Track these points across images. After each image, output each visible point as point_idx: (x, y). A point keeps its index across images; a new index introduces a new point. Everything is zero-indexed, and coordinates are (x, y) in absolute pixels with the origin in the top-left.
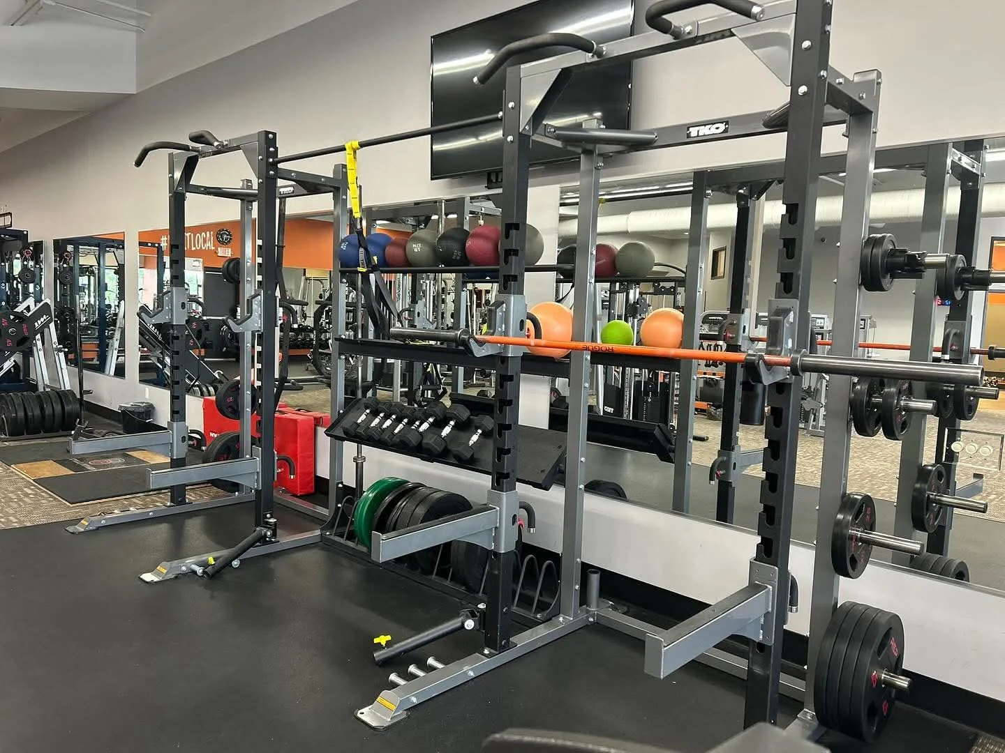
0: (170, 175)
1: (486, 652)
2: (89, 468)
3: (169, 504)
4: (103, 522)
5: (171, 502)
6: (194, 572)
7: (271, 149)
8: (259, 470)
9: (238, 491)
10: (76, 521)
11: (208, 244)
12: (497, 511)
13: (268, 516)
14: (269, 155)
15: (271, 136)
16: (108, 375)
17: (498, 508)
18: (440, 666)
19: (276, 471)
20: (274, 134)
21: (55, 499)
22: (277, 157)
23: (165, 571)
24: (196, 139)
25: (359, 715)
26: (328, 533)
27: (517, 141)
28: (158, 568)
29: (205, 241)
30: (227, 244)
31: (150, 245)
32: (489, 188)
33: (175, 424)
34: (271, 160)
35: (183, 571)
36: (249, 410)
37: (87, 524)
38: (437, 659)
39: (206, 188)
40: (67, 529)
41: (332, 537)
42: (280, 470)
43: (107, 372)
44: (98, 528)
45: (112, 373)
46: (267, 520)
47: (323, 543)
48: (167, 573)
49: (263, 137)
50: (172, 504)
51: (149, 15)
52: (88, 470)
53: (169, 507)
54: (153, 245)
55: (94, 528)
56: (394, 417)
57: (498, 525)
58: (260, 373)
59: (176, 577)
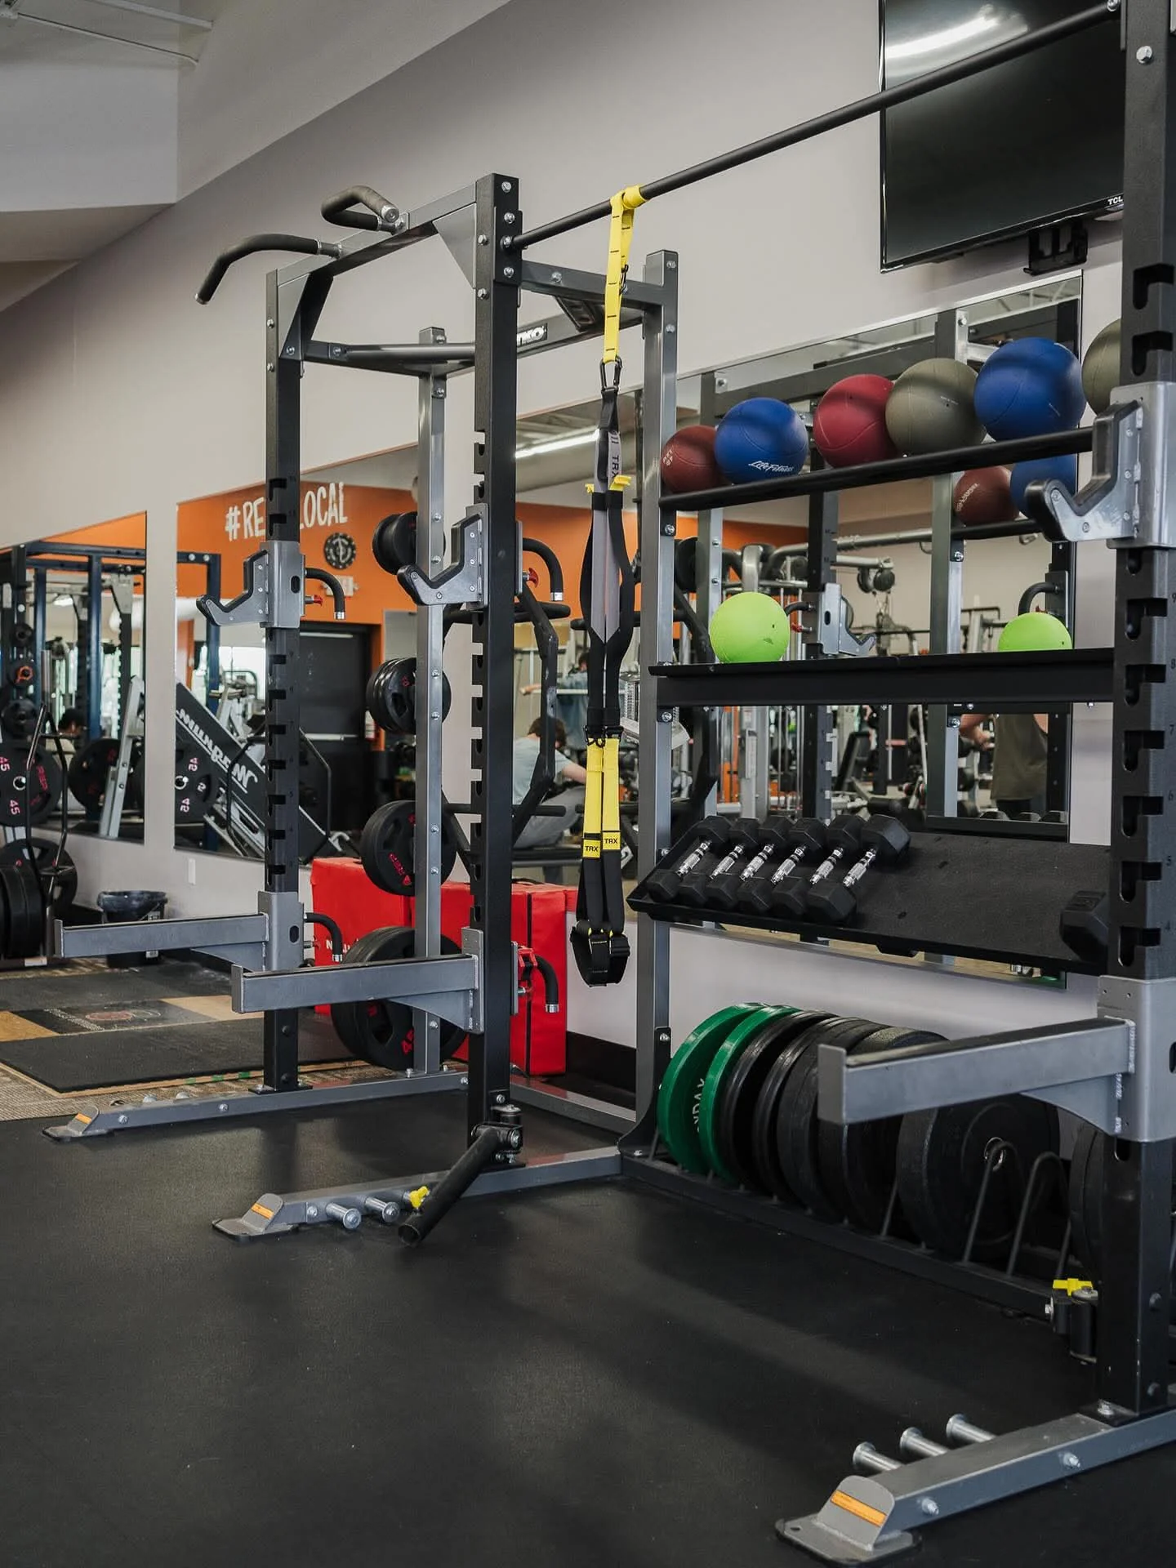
0: (271, 322)
1: (1106, 1410)
2: (86, 1024)
3: (260, 1087)
4: (121, 1118)
5: (266, 1083)
6: (336, 1222)
7: (508, 216)
8: (478, 984)
9: (412, 1066)
10: (65, 1119)
11: (332, 513)
12: (1129, 1028)
13: (499, 1098)
14: (502, 229)
15: (507, 186)
16: (107, 837)
17: (1132, 1024)
18: (981, 1436)
19: (517, 992)
20: (514, 182)
21: (15, 1079)
22: (520, 232)
23: (270, 1214)
24: (337, 214)
25: (789, 1534)
26: (637, 1153)
27: (1162, 56)
28: (255, 1207)
29: (325, 505)
30: (344, 567)
31: (192, 557)
32: (1034, 272)
33: (275, 896)
34: (508, 240)
35: (310, 1217)
36: (437, 870)
37: (88, 1120)
38: (973, 1421)
39: (346, 348)
40: (48, 1131)
41: (648, 1162)
42: (524, 991)
43: (103, 831)
44: (111, 1133)
45: (114, 832)
46: (497, 1108)
47: (627, 1178)
48: (275, 1220)
49: (489, 190)
50: (269, 1088)
51: (207, 25)
52: (84, 1029)
53: (263, 1092)
54: (199, 559)
55: (103, 1131)
56: (799, 852)
57: (1131, 1068)
58: (480, 750)
59: (296, 1230)
